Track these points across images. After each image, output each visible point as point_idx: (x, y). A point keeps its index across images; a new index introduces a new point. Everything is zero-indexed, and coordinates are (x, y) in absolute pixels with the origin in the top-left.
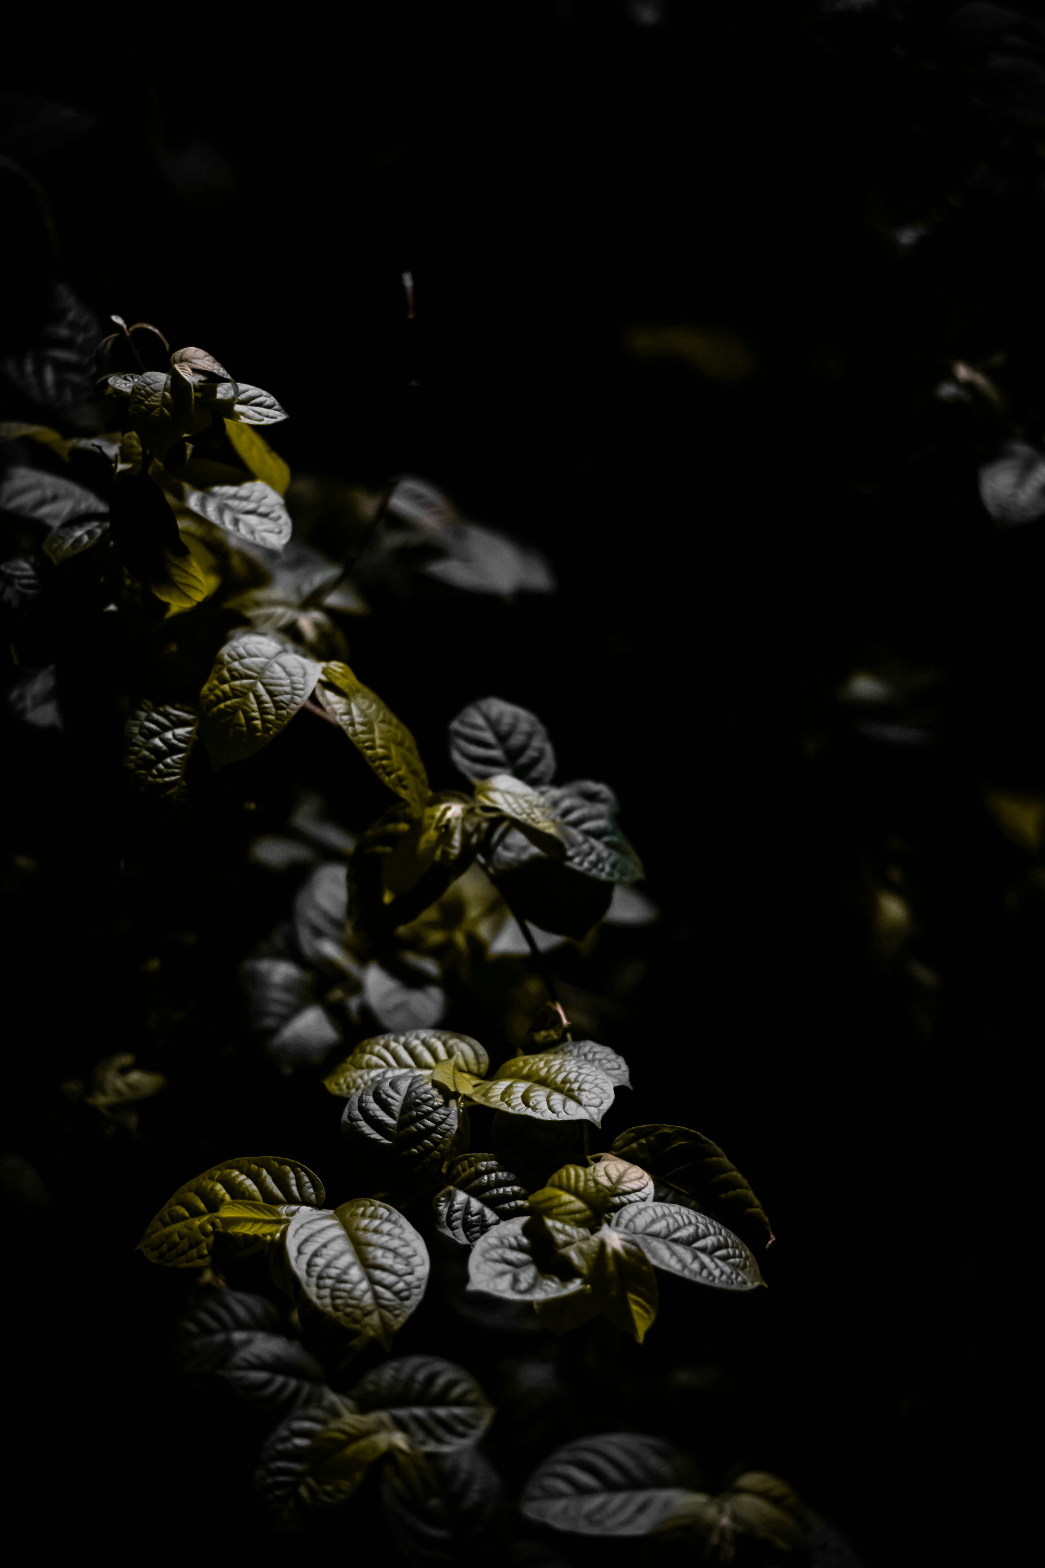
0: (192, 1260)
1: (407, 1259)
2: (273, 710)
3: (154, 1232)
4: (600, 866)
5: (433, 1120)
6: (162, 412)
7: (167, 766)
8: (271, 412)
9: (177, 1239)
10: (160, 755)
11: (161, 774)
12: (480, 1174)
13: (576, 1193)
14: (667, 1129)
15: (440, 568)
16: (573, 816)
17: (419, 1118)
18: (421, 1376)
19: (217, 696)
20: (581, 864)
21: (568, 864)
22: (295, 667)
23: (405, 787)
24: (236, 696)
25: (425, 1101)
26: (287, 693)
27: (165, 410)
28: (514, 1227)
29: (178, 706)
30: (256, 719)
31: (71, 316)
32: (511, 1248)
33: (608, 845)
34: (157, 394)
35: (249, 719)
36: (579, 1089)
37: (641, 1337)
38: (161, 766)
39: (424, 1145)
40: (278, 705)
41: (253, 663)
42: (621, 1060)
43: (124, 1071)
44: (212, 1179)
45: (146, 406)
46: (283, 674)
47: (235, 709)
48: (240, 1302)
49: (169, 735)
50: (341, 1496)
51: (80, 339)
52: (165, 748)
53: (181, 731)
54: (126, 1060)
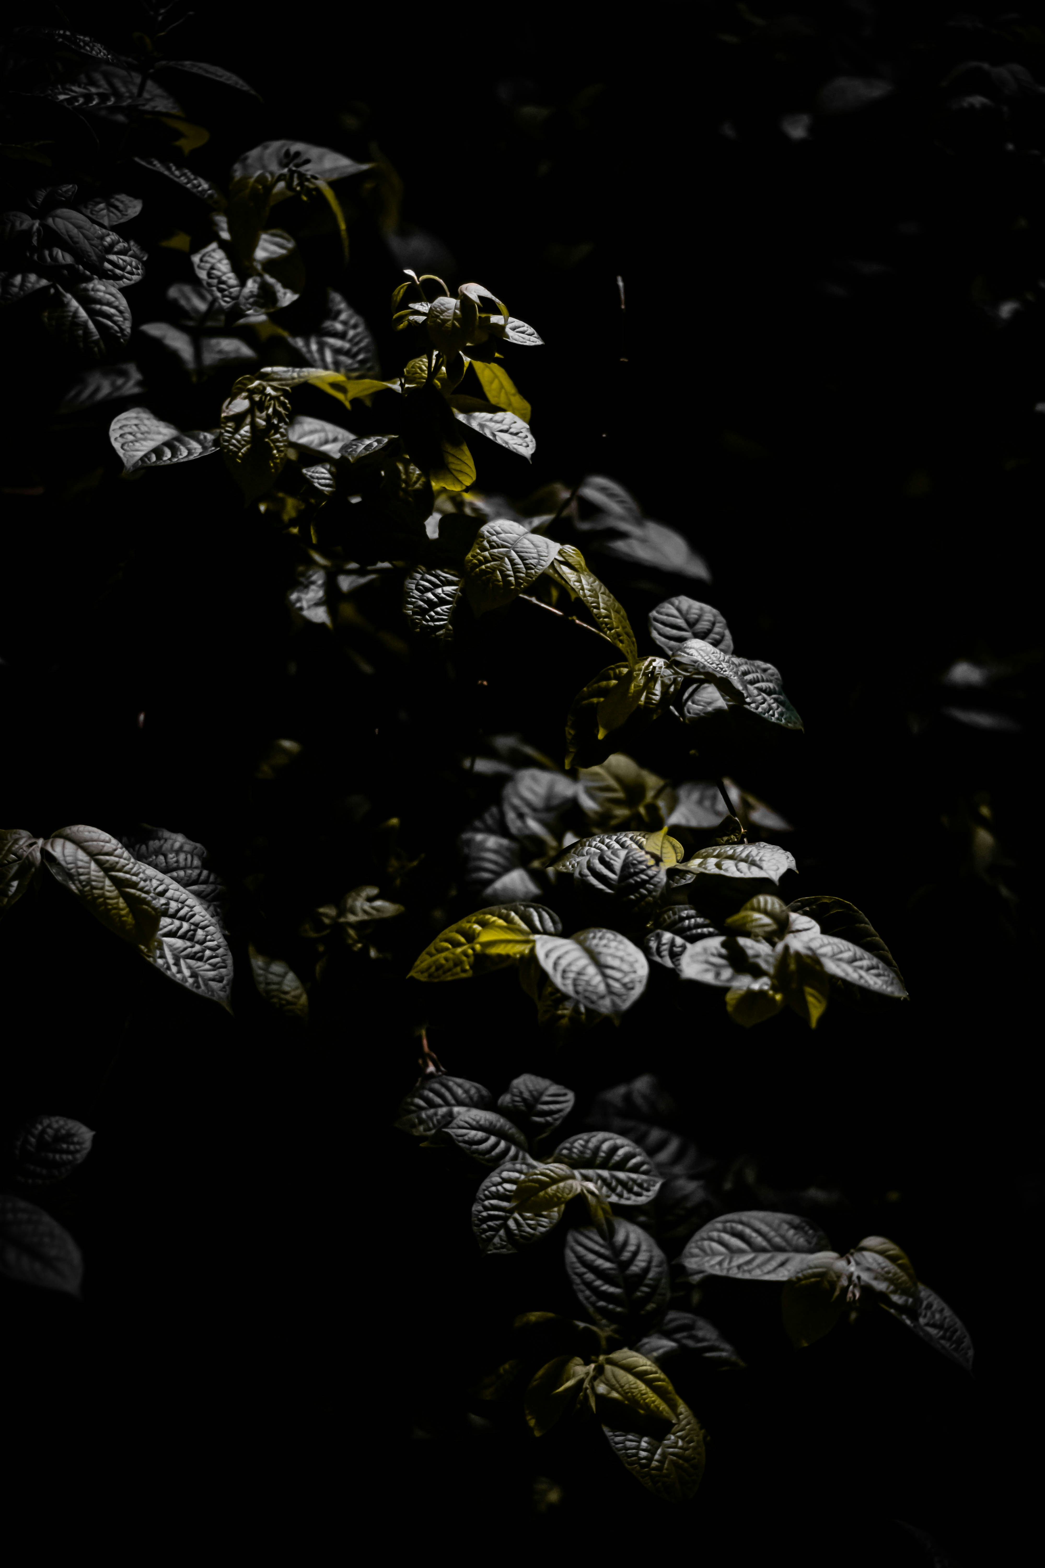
0: (457, 974)
1: (631, 965)
2: (524, 570)
3: (422, 962)
4: (771, 712)
5: (647, 875)
6: (453, 324)
7: (437, 613)
8: (532, 338)
9: (443, 962)
10: (432, 605)
11: (433, 619)
12: (682, 919)
13: (766, 912)
14: (826, 899)
15: (620, 545)
16: (749, 677)
17: (636, 874)
18: (605, 1146)
19: (479, 560)
20: (757, 708)
21: (747, 706)
22: (541, 542)
23: (621, 641)
24: (494, 560)
25: (640, 862)
26: (534, 558)
27: (456, 322)
28: (715, 943)
29: (446, 570)
30: (510, 576)
31: (343, 317)
32: (713, 955)
33: (776, 700)
34: (449, 311)
35: (505, 576)
36: (761, 860)
37: (814, 1023)
38: (432, 613)
39: (640, 893)
40: (528, 567)
41: (508, 537)
42: (788, 854)
43: (370, 899)
44: (469, 922)
45: (441, 319)
46: (531, 546)
47: (494, 569)
48: (460, 1086)
49: (439, 591)
50: (543, 1229)
51: (351, 333)
52: (436, 600)
53: (449, 589)
54: (373, 891)
